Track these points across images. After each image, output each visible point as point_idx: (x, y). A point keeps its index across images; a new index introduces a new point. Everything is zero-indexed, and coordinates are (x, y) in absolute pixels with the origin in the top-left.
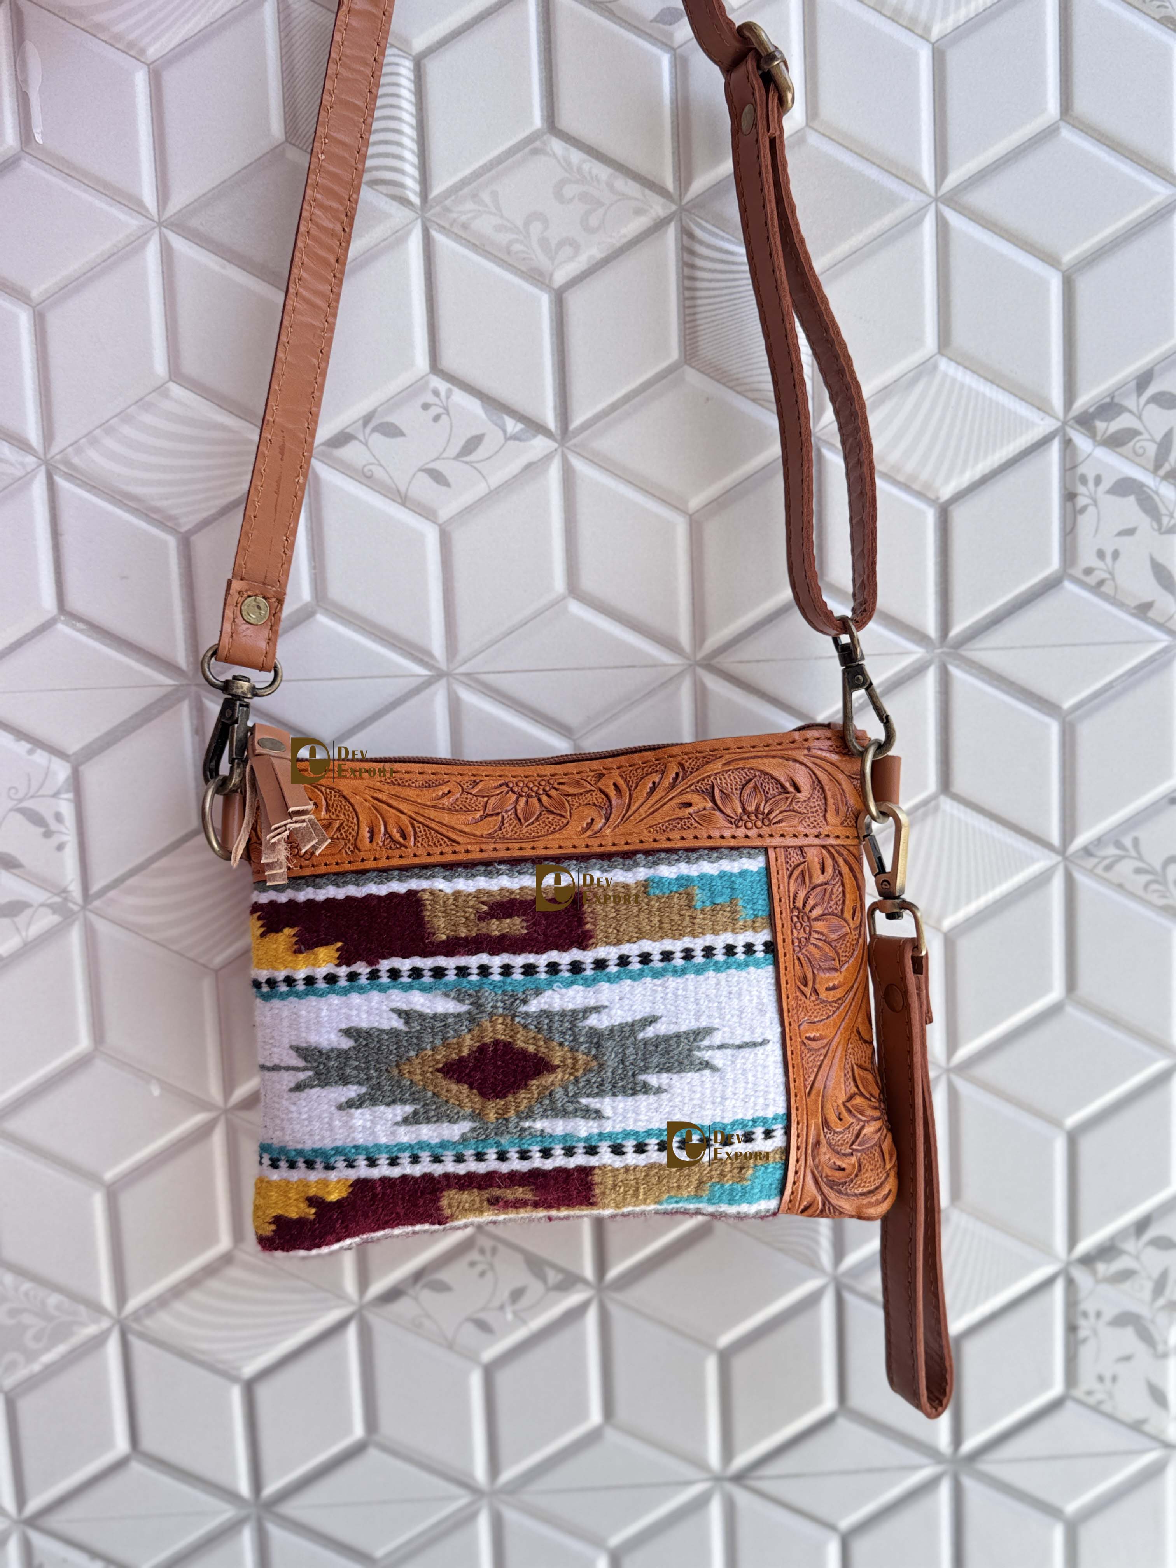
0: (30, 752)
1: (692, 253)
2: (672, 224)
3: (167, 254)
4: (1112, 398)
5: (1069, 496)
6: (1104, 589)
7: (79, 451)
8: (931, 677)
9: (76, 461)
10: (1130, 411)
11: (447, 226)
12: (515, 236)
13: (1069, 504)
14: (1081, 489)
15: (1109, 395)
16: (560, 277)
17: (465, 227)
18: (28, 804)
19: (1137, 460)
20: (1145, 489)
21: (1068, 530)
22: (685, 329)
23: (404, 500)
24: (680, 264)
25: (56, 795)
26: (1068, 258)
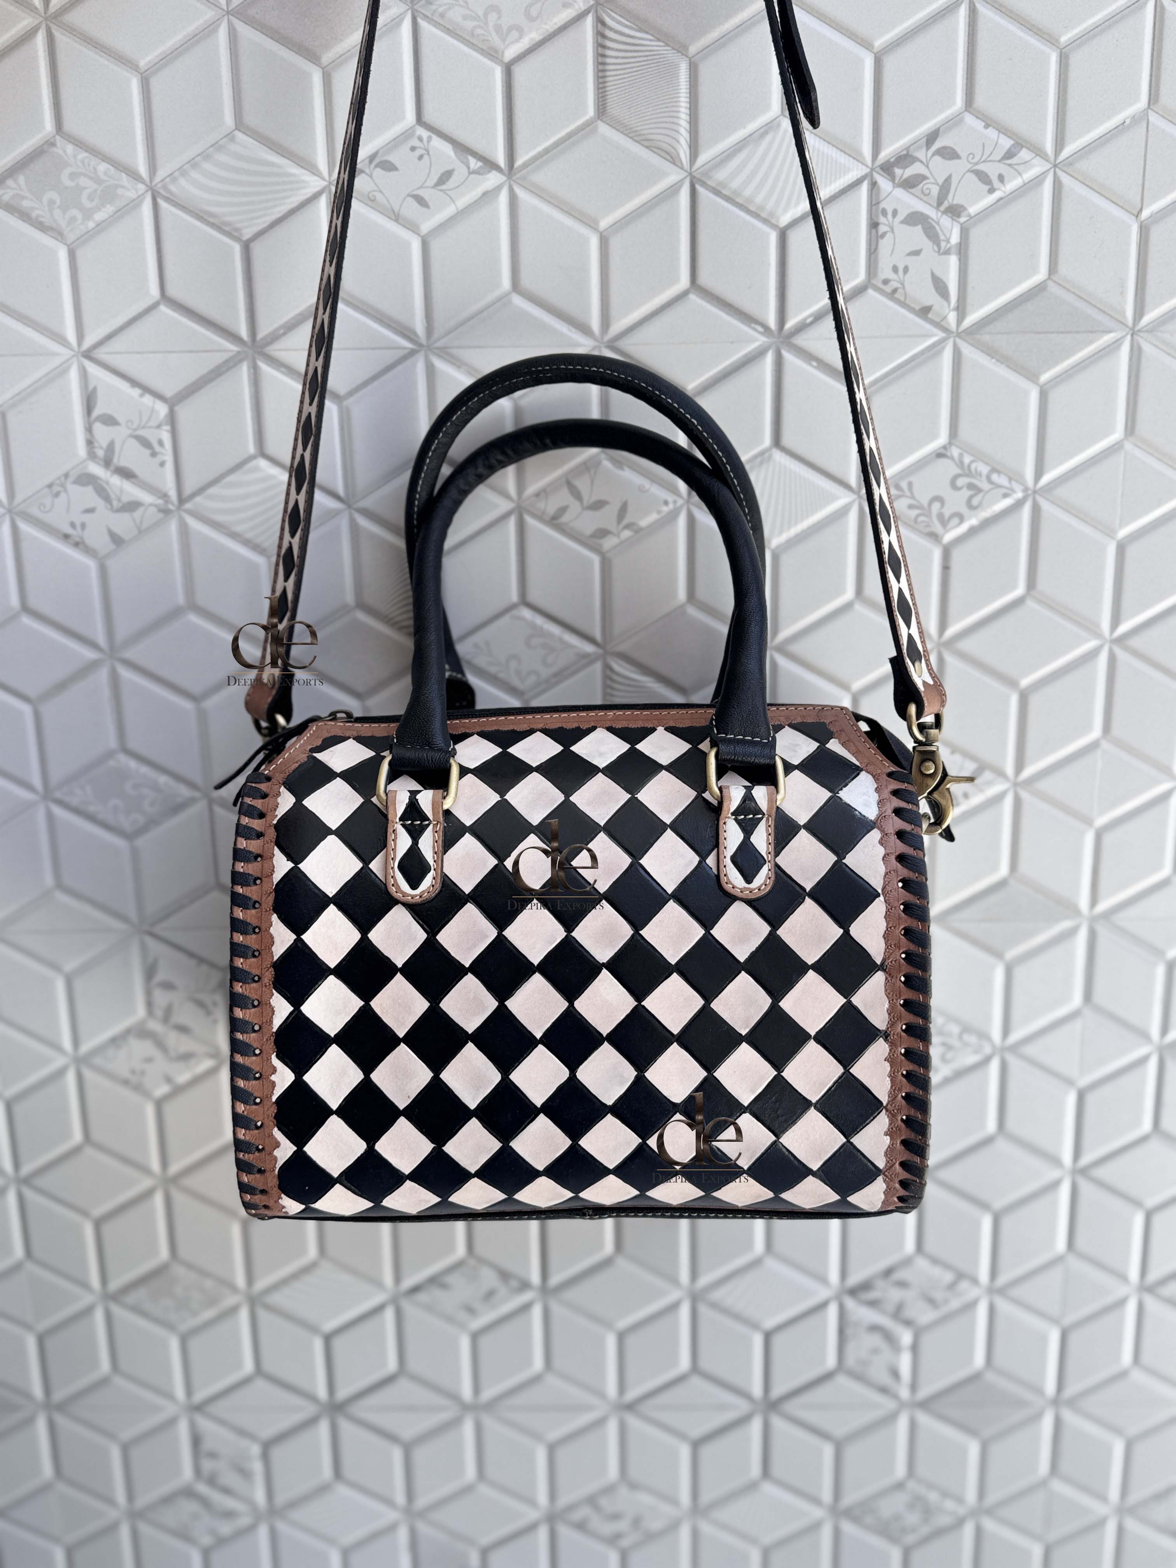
0: (141, 396)
1: (604, 36)
2: (591, 15)
3: (233, 37)
4: (908, 152)
5: (874, 225)
6: (896, 296)
7: (174, 180)
8: (769, 359)
9: (172, 188)
10: (921, 162)
11: (429, 15)
12: (476, 23)
13: (874, 231)
14: (882, 219)
15: (906, 148)
16: (510, 54)
17: (442, 16)
18: (140, 432)
19: (925, 198)
20: (930, 220)
21: (872, 251)
22: (598, 93)
23: (396, 218)
24: (596, 45)
25: (159, 426)
26: (878, 43)
